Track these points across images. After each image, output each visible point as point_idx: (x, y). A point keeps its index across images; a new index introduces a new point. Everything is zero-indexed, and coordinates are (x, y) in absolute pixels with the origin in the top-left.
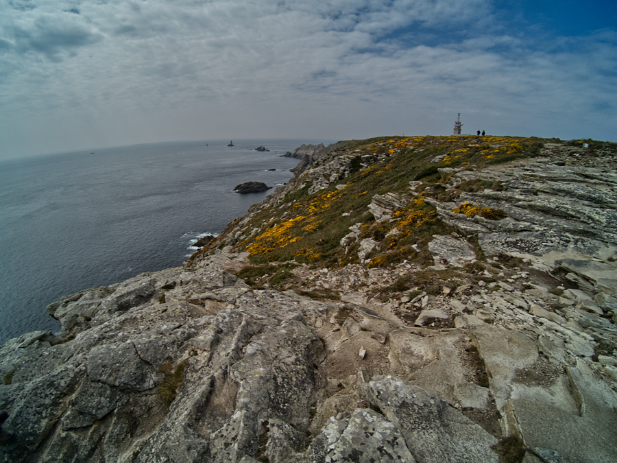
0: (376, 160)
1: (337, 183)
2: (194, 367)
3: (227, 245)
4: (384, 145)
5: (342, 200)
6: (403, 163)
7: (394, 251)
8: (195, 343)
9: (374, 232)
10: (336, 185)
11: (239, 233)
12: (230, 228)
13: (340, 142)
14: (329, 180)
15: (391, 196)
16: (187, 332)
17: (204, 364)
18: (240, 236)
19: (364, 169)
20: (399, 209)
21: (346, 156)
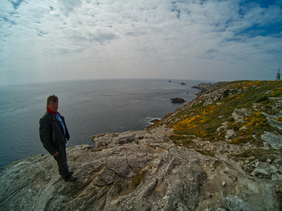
0: (236, 92)
1: (217, 102)
2: (149, 173)
3: (164, 124)
4: (241, 85)
5: (219, 110)
6: (250, 94)
7: (243, 137)
8: (151, 164)
9: (234, 127)
10: (216, 102)
11: (170, 119)
12: (166, 117)
13: (219, 82)
14: (213, 100)
15: (243, 110)
16: (148, 158)
17: (154, 173)
18: (170, 121)
19: (230, 96)
20: (247, 117)
21: (222, 89)
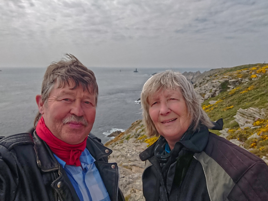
0: (240, 83)
3: (132, 137)
4: (247, 72)
5: (214, 112)
6: (263, 85)
7: (255, 149)
9: (238, 135)
10: (209, 100)
11: (140, 130)
12: (133, 126)
13: (212, 70)
14: (204, 97)
15: (252, 110)
19: (231, 90)
20: (259, 120)
21: (217, 80)
